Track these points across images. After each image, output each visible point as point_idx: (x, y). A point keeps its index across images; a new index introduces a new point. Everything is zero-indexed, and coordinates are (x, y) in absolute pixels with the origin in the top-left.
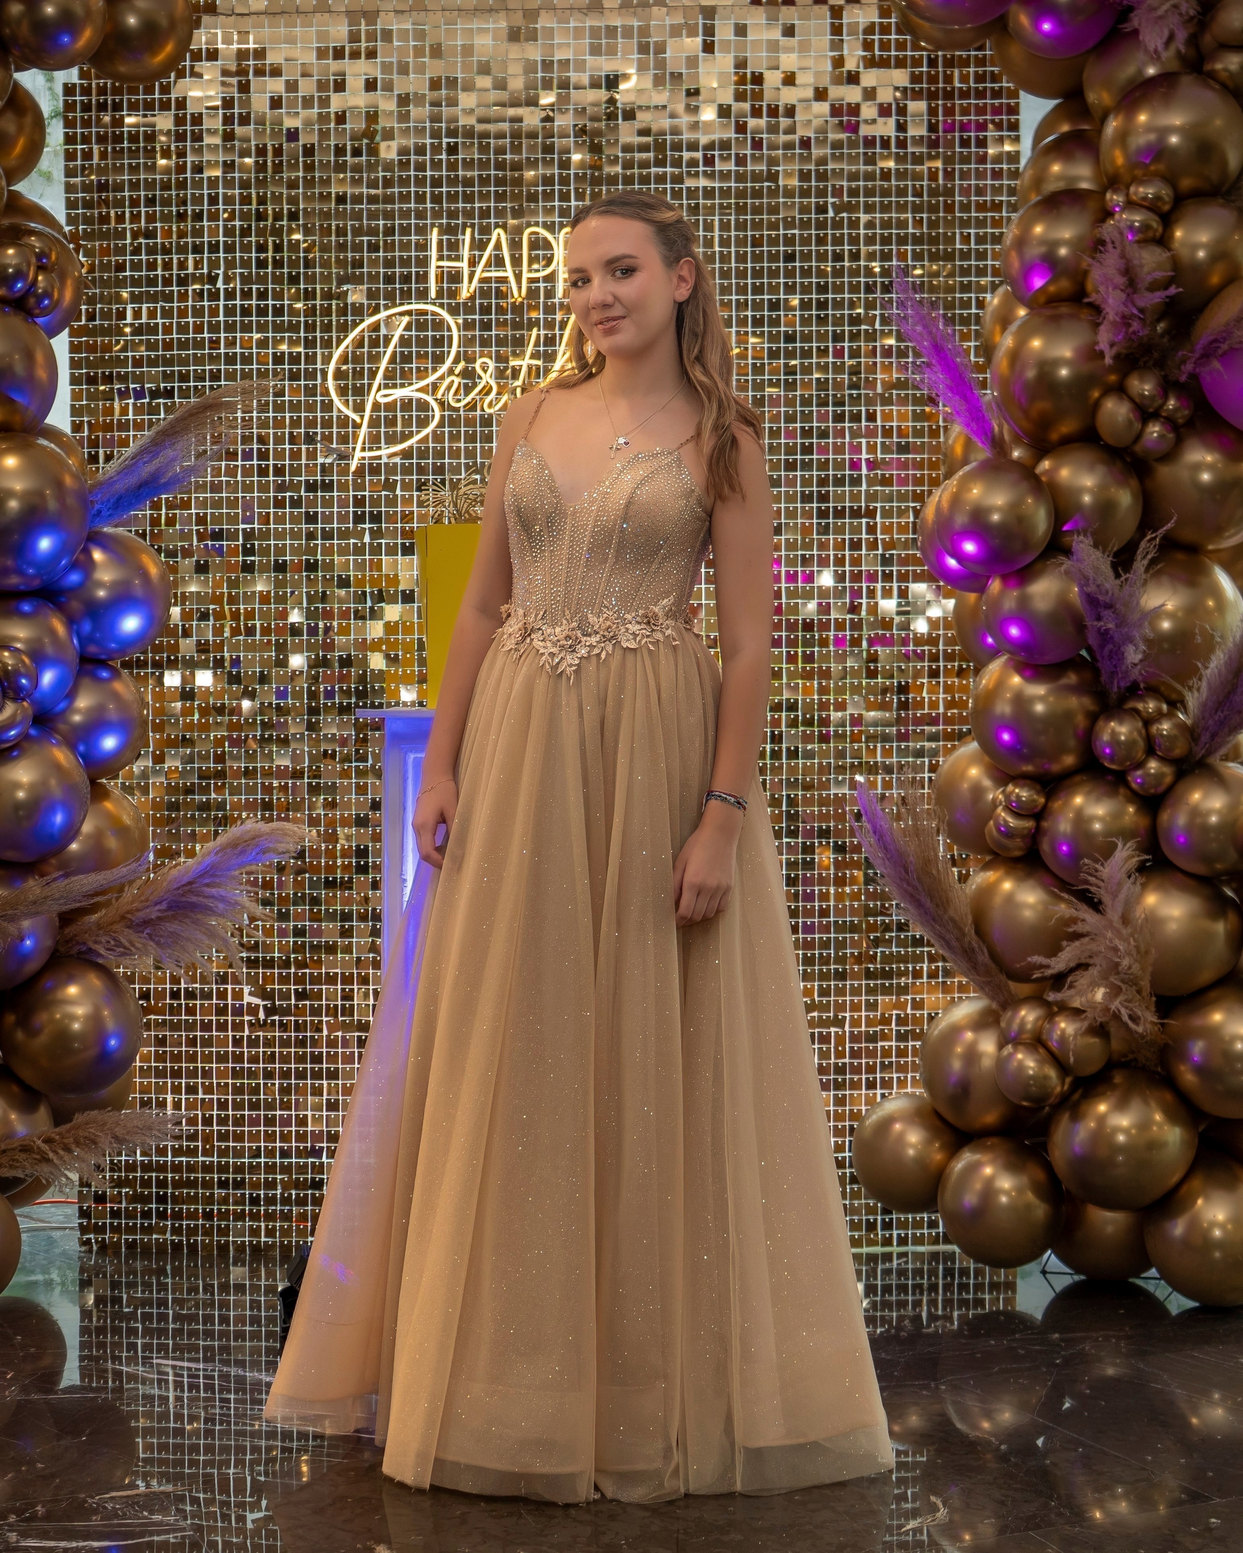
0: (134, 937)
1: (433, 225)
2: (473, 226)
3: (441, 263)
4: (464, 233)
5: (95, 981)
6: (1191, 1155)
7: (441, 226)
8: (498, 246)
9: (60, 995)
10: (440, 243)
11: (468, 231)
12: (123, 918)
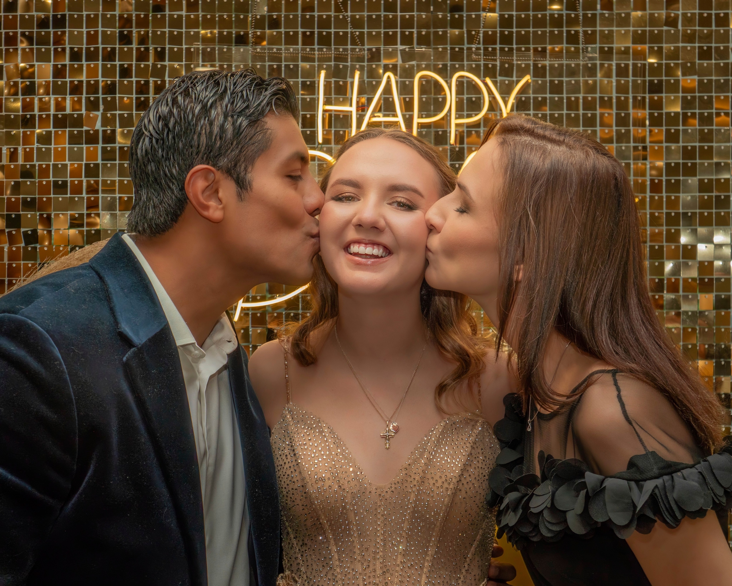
1: (320, 68)
2: (361, 69)
3: (328, 107)
4: (353, 77)
7: (328, 69)
8: (388, 90)
10: (327, 85)
11: (357, 74)
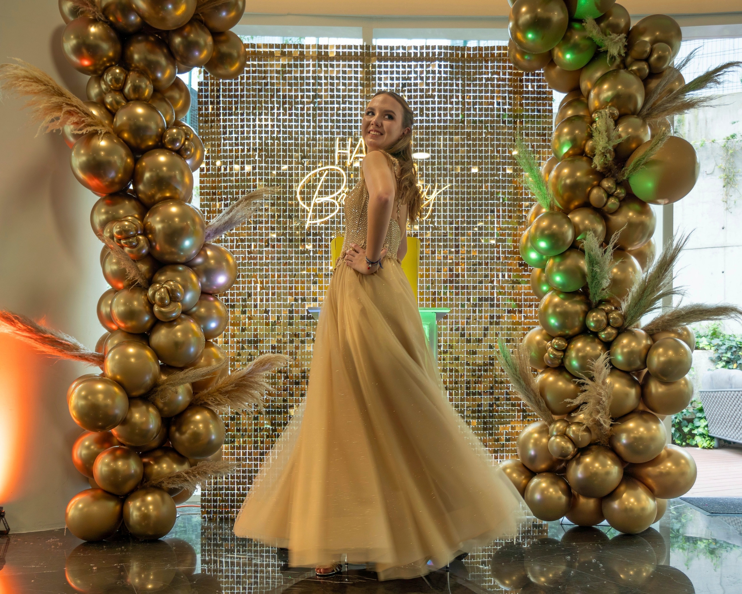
0: (222, 397)
1: (337, 137)
3: (340, 152)
4: (348, 141)
5: (207, 414)
6: (621, 476)
7: (340, 138)
8: (361, 146)
9: (193, 419)
10: (339, 144)
12: (218, 390)
